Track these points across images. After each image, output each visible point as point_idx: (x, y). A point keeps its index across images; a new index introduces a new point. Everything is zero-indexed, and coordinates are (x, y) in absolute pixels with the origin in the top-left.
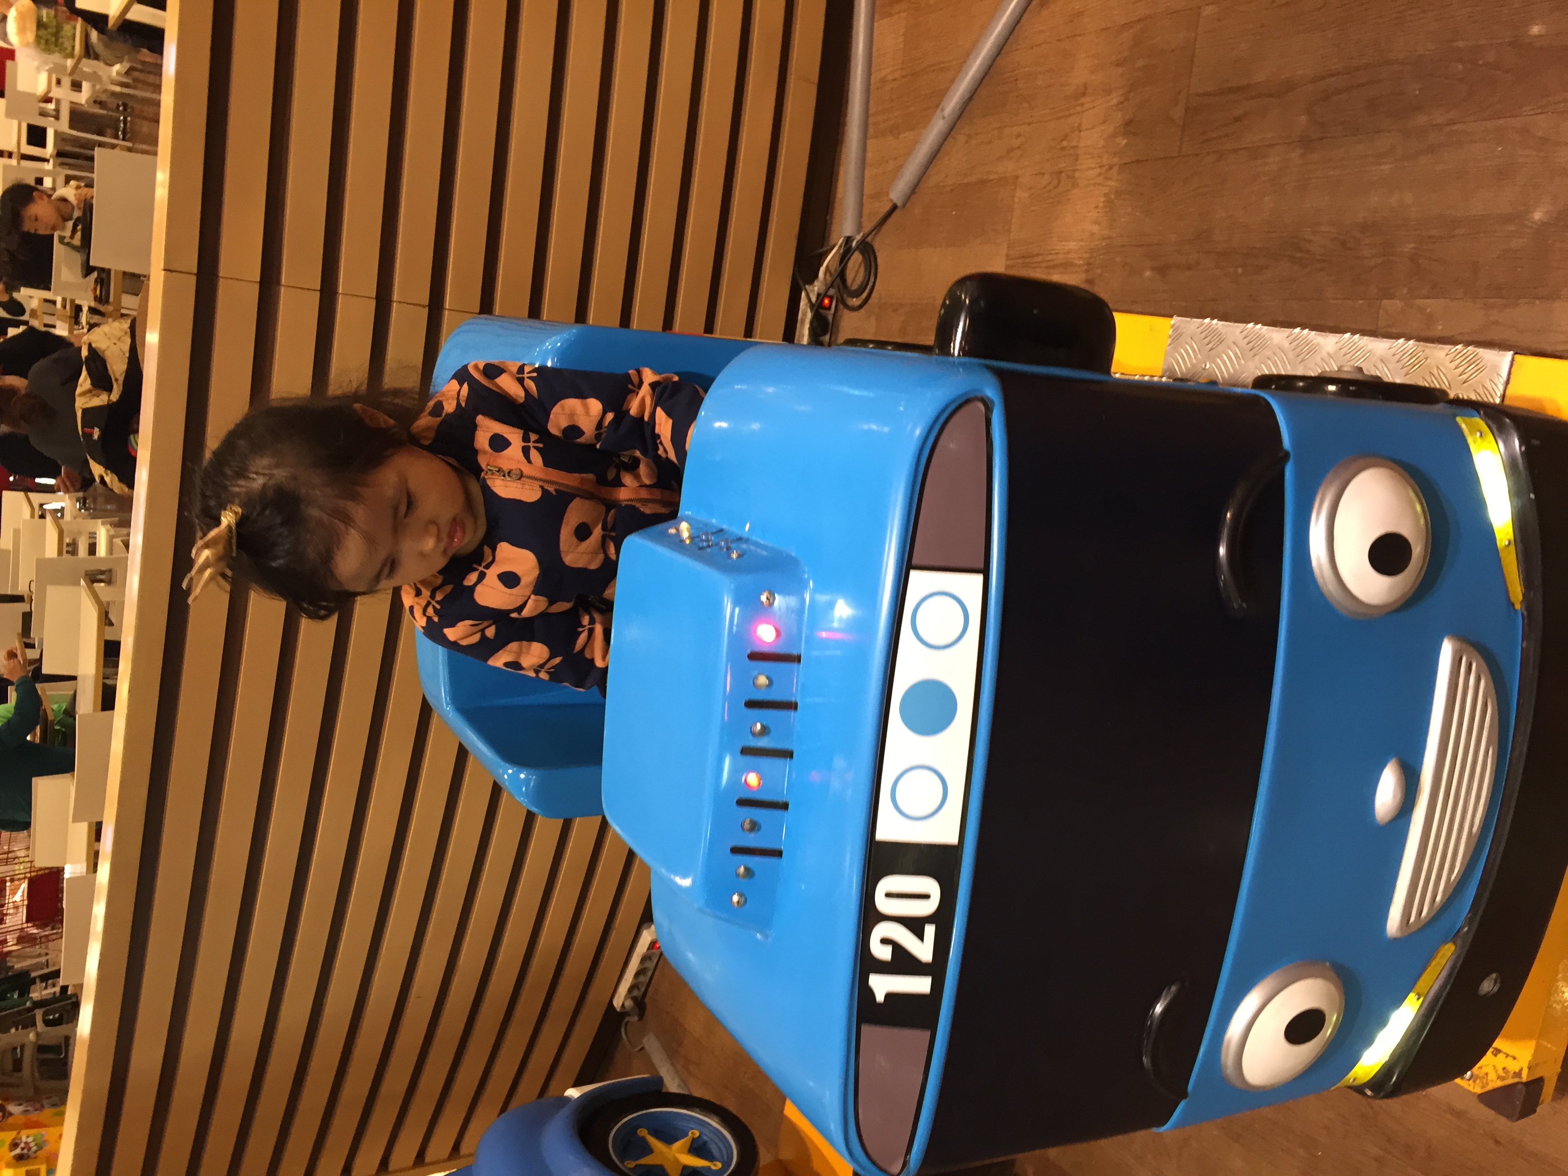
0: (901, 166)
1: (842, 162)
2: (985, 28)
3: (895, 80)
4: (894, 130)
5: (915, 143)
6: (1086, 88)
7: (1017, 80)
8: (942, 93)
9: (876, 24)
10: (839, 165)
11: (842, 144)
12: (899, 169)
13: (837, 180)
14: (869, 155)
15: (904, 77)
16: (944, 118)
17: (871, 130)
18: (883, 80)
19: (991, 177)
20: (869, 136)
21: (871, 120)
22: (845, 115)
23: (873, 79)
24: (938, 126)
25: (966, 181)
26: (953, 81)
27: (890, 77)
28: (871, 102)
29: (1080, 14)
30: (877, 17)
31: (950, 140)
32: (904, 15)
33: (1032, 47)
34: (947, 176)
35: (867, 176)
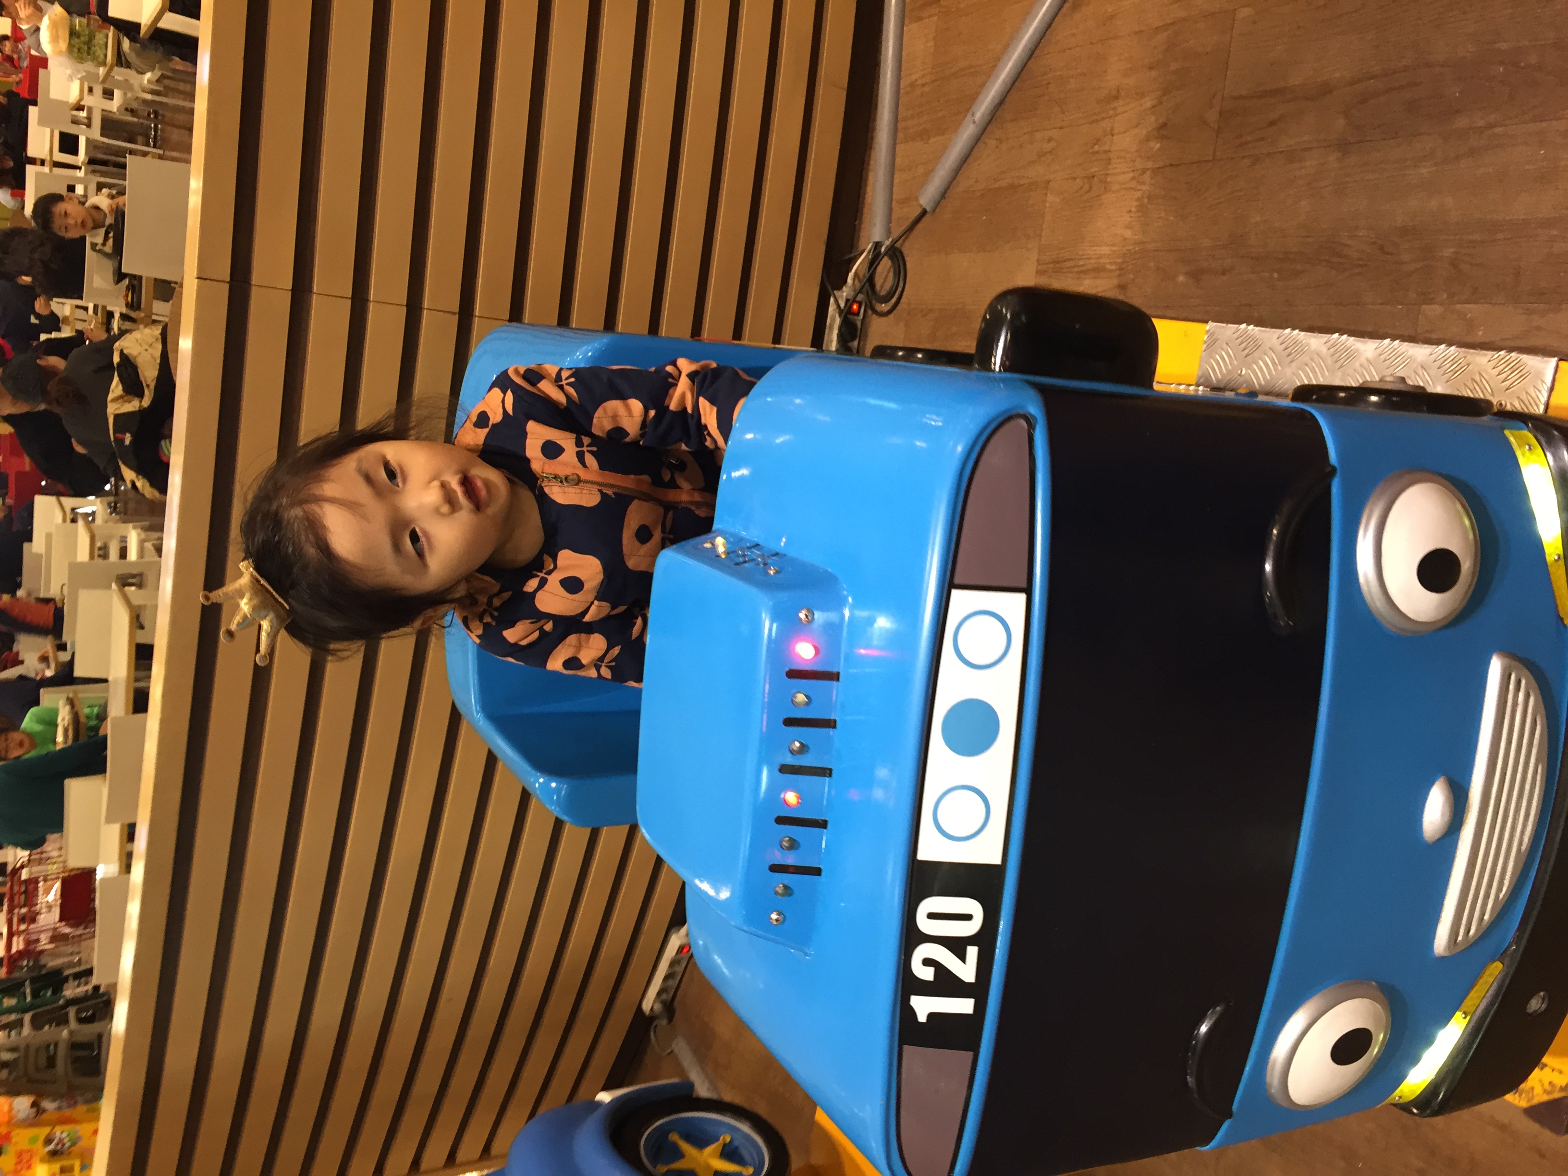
0: (931, 171)
1: (871, 167)
2: (1016, 32)
3: (924, 85)
4: (924, 135)
5: (944, 148)
7: (1049, 83)
8: (973, 98)
9: (905, 28)
10: (868, 170)
11: (871, 148)
12: (928, 175)
13: (866, 185)
14: (898, 160)
15: (935, 81)
16: (974, 122)
17: (900, 135)
18: (912, 85)
19: (1022, 182)
20: (898, 141)
21: (901, 125)
22: (874, 120)
23: (903, 84)
24: (967, 131)
25: (997, 186)
26: (983, 85)
27: (919, 82)
28: (900, 107)
29: (1112, 17)
30: (907, 21)
31: (980, 144)
32: (936, 18)
33: (1064, 51)
34: (976, 181)
35: (896, 181)
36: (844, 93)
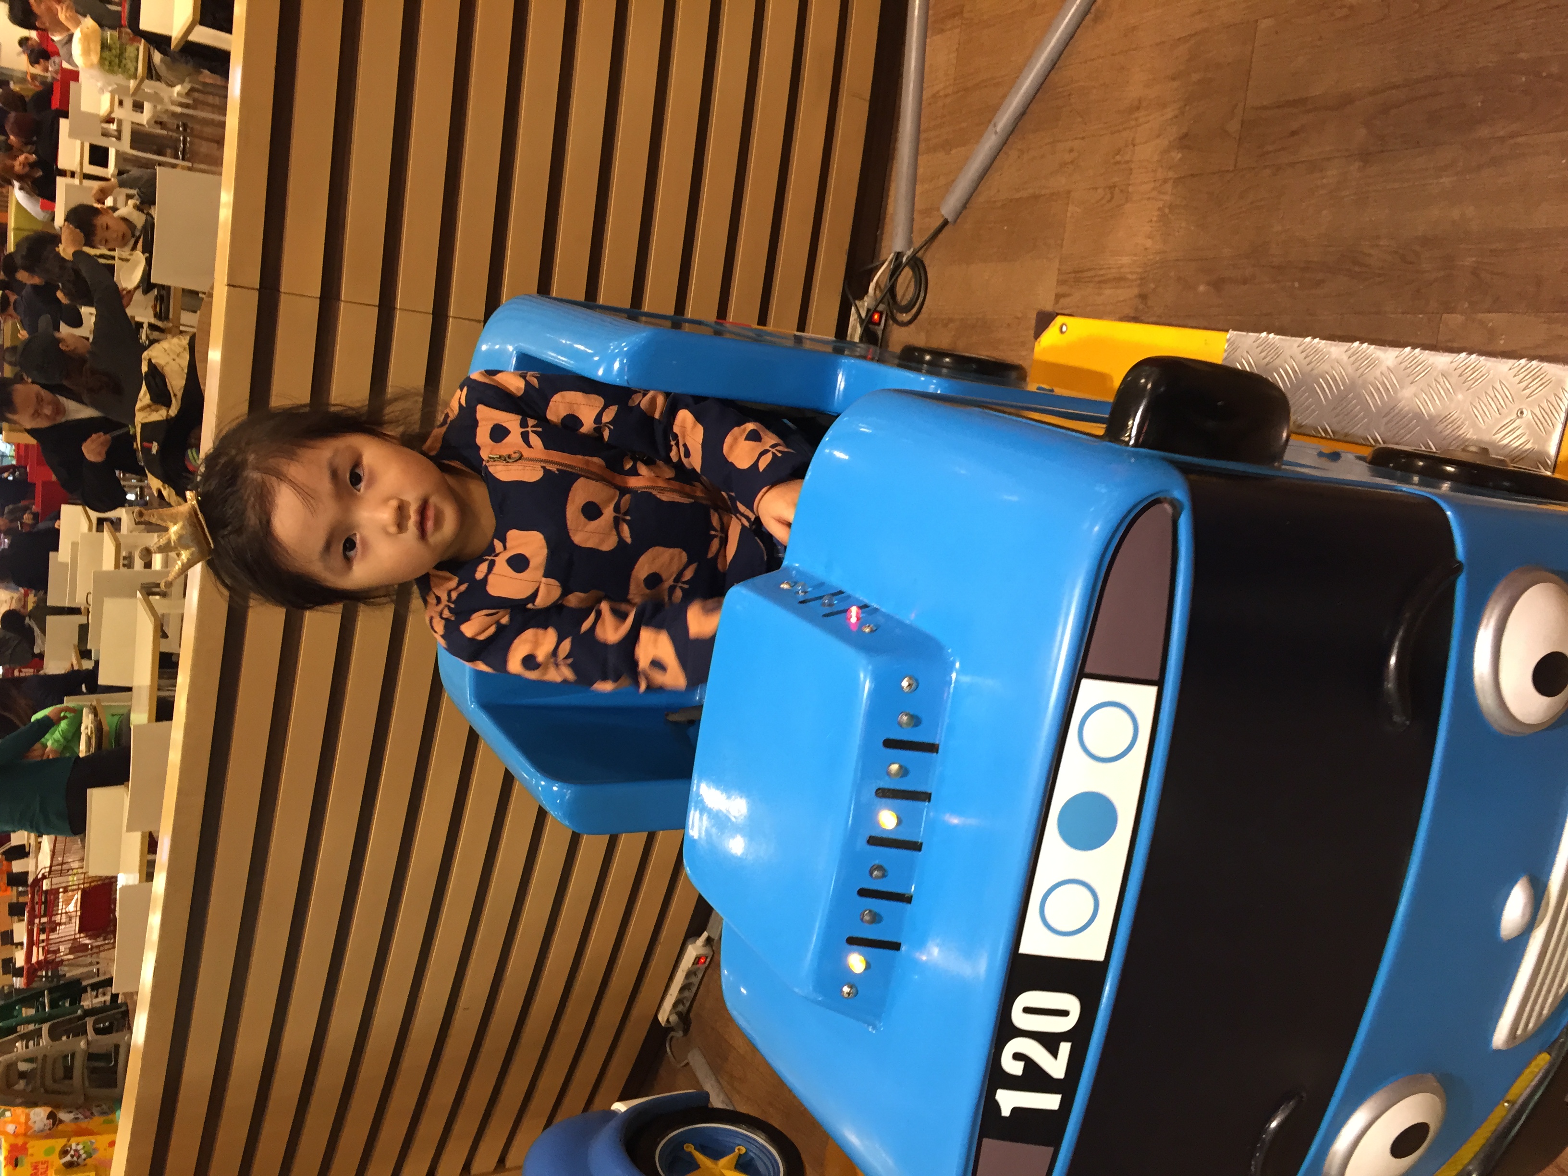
0: (953, 181)
1: (893, 178)
2: (1039, 43)
3: (946, 96)
4: (947, 146)
5: (967, 159)
6: (1140, 101)
7: (1069, 95)
8: (994, 109)
9: (928, 40)
10: (890, 181)
11: (893, 158)
12: (950, 185)
13: (888, 196)
14: (920, 171)
15: (958, 92)
16: (996, 133)
17: (922, 146)
18: (934, 96)
19: (1043, 192)
20: (920, 152)
21: (923, 136)
22: (897, 131)
23: (925, 95)
24: (990, 142)
25: (1017, 196)
26: (1004, 96)
27: (942, 93)
28: (923, 119)
29: (1134, 28)
30: (929, 34)
31: (1002, 154)
32: (958, 30)
33: (1086, 62)
34: (999, 191)
35: (917, 193)
36: (867, 105)
